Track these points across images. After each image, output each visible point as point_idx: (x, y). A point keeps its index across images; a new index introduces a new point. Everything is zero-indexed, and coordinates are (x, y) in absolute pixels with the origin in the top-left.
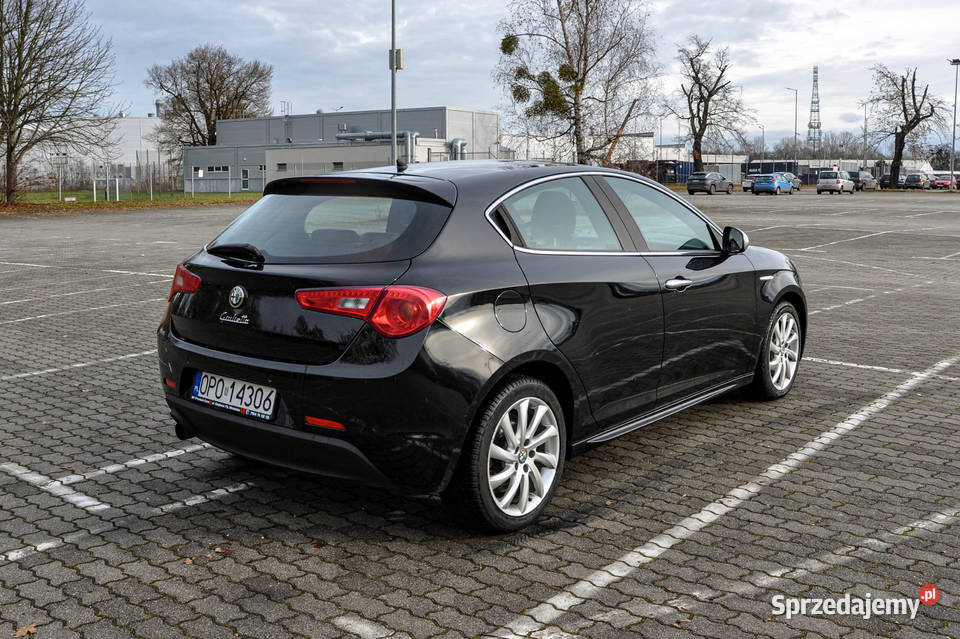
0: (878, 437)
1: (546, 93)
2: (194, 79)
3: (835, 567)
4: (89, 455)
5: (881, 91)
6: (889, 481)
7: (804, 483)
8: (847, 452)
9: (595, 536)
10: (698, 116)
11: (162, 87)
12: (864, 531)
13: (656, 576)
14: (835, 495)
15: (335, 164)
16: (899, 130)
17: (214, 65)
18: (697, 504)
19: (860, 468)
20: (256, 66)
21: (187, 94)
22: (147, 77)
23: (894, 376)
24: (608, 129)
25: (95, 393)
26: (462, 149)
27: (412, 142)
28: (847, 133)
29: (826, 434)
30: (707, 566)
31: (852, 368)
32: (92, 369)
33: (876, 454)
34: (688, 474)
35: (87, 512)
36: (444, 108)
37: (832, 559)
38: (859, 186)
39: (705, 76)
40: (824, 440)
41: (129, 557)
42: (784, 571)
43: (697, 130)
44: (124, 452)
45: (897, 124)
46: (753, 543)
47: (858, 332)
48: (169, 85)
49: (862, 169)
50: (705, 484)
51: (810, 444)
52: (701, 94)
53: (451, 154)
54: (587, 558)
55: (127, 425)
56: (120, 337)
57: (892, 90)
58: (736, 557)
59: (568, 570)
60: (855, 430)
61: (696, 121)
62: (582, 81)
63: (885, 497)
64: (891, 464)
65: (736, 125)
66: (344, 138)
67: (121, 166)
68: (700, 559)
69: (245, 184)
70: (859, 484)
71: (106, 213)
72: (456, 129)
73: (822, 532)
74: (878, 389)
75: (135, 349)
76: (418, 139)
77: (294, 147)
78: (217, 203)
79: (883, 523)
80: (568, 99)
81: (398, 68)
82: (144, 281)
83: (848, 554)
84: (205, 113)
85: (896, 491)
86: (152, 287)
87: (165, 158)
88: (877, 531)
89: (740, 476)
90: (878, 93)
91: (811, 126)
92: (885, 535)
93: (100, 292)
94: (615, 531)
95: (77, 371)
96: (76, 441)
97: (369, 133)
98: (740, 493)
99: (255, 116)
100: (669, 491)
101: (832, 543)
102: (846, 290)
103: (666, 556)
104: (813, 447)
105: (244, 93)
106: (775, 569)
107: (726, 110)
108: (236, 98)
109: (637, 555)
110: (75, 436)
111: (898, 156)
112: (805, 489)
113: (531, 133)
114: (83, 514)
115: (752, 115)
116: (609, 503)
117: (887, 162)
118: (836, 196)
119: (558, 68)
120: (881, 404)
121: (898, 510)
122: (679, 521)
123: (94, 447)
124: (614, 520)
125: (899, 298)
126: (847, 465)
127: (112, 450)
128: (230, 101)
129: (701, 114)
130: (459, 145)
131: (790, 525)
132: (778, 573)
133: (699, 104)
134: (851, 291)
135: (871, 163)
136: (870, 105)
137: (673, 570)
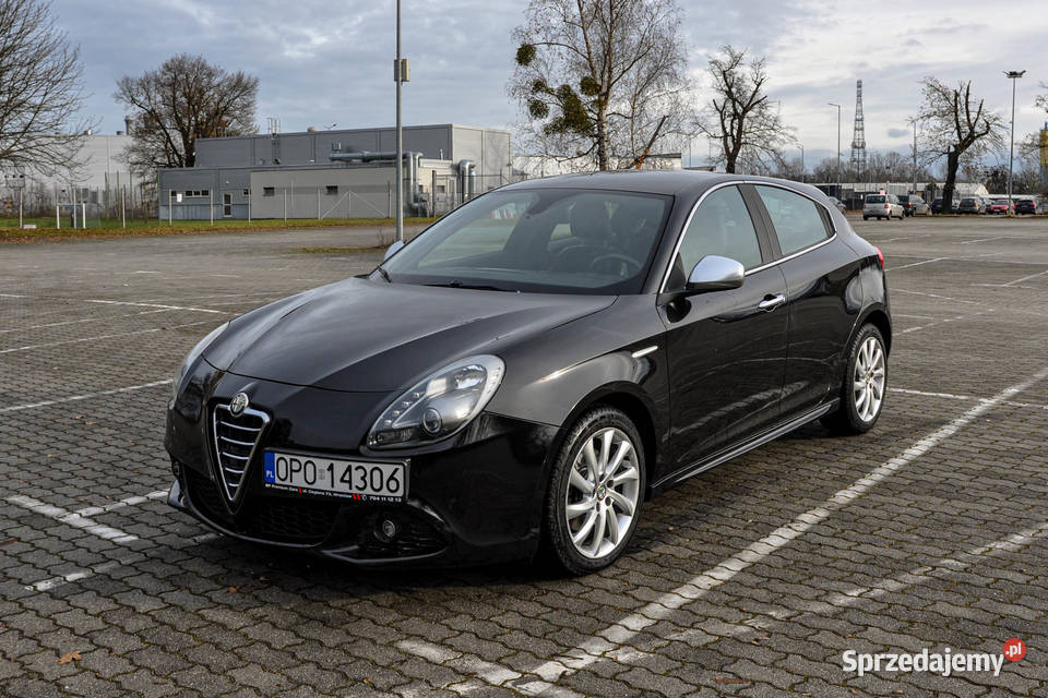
0: (949, 463)
1: (567, 109)
2: (170, 93)
3: (913, 586)
4: (106, 487)
5: (932, 106)
6: (962, 505)
7: (874, 508)
8: (917, 477)
9: (661, 561)
10: (732, 135)
11: (134, 101)
12: (940, 553)
13: (730, 597)
14: (908, 519)
15: (328, 188)
16: (952, 149)
17: (192, 78)
18: (766, 529)
19: (932, 492)
20: (240, 79)
21: (162, 109)
22: (117, 89)
23: (961, 403)
24: (635, 147)
25: (100, 426)
26: (470, 172)
27: (414, 164)
28: (894, 154)
29: (894, 460)
30: (781, 587)
31: (916, 395)
32: (93, 401)
33: (947, 479)
34: (752, 501)
35: (114, 543)
36: (451, 126)
37: (910, 579)
38: (909, 212)
39: (739, 90)
40: (891, 466)
41: (168, 587)
42: (860, 591)
43: (731, 150)
44: (143, 484)
45: (950, 143)
46: (826, 565)
47: (920, 360)
48: (142, 99)
49: (911, 193)
50: (771, 510)
51: (878, 470)
52: (735, 110)
53: (459, 178)
54: (655, 582)
55: (142, 458)
56: (117, 369)
57: (944, 105)
58: (810, 578)
59: (636, 593)
60: (923, 455)
61: (729, 139)
62: (606, 94)
63: (959, 519)
64: (964, 488)
65: (774, 144)
66: (340, 159)
67: (86, 190)
68: (773, 581)
69: (228, 210)
70: (931, 508)
71: (74, 242)
72: (464, 149)
73: (897, 554)
74: (945, 416)
75: (135, 381)
76: (421, 160)
77: (282, 169)
78: (198, 231)
79: (960, 545)
80: (590, 114)
81: (404, 80)
82: (134, 312)
83: (925, 574)
84: (182, 130)
85: (970, 513)
86: (143, 317)
87: (137, 181)
88: (953, 552)
89: (806, 501)
90: (928, 109)
91: (854, 146)
92: (962, 556)
93: (86, 323)
94: (681, 556)
95: (76, 404)
96: (88, 473)
97: (366, 153)
98: (809, 518)
99: (238, 135)
100: (734, 517)
101: (907, 565)
102: (901, 318)
103: (739, 578)
104: (880, 473)
105: (226, 108)
106: (851, 589)
107: (762, 127)
108: (217, 114)
109: (707, 578)
110: (86, 468)
111: (951, 179)
112: (876, 513)
113: (550, 153)
114: (110, 545)
115: (791, 133)
116: (671, 528)
117: (938, 185)
118: (884, 222)
119: (579, 80)
120: (949, 430)
121: (974, 532)
122: (748, 545)
123: (109, 480)
124: (679, 545)
125: (960, 327)
126: (917, 489)
127: (129, 482)
128: (210, 117)
129: (735, 133)
130: (467, 167)
131: (863, 548)
132: (855, 593)
133: (732, 122)
134: (908, 319)
135: (921, 186)
136: (921, 121)
137: (747, 592)
